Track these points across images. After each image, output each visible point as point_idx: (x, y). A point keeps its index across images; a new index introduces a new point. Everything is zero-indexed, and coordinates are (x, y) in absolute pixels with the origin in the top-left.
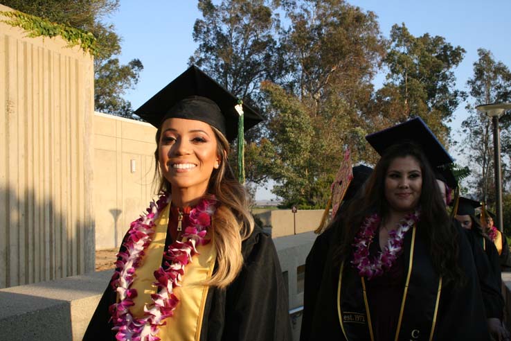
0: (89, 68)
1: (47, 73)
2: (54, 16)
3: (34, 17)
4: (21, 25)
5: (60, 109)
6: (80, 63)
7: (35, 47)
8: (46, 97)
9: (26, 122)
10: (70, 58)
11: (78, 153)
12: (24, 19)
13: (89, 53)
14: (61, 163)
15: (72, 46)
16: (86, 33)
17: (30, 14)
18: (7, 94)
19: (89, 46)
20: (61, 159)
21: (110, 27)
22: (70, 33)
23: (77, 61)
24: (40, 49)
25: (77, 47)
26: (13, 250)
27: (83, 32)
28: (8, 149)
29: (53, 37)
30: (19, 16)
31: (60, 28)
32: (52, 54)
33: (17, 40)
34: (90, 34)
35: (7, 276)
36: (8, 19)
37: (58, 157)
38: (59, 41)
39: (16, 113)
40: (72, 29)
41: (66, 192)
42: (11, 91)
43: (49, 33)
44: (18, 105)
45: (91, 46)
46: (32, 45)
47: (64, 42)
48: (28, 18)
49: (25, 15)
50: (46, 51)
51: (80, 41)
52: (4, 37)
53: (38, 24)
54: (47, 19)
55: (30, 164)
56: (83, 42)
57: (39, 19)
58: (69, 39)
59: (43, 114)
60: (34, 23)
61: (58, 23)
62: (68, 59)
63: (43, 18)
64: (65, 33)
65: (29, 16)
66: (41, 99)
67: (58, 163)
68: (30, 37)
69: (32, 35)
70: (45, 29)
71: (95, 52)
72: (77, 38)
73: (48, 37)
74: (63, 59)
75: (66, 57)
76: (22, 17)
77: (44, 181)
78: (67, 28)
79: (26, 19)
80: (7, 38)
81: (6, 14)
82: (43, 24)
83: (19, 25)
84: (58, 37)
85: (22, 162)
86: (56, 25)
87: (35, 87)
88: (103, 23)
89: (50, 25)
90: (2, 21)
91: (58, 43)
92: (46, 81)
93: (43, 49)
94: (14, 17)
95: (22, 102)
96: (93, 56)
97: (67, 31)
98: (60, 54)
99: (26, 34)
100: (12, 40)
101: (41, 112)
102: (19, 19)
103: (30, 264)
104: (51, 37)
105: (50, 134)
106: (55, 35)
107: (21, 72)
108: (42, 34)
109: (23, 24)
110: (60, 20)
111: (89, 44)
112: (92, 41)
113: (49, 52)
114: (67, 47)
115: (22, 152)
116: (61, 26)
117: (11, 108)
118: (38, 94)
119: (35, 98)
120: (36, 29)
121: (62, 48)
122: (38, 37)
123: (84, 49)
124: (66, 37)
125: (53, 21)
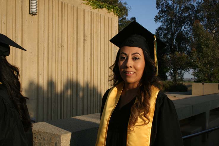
0: (116, 21)
1: (99, 24)
3: (95, 1)
5: (105, 39)
6: (113, 19)
7: (95, 13)
8: (99, 33)
9: (91, 44)
10: (109, 17)
12: (91, 2)
13: (116, 15)
14: (104, 61)
15: (110, 12)
16: (115, 7)
18: (84, 33)
19: (117, 12)
20: (104, 60)
21: (125, 4)
23: (111, 18)
24: (97, 14)
25: (112, 13)
26: (86, 97)
27: (114, 6)
28: (84, 56)
30: (89, 1)
31: (105, 5)
33: (88, 11)
34: (117, 7)
35: (83, 108)
36: (85, 2)
37: (104, 59)
38: (105, 10)
39: (87, 40)
40: (110, 5)
41: (107, 74)
42: (85, 32)
43: (100, 7)
46: (94, 12)
47: (107, 11)
50: (99, 15)
51: (113, 10)
52: (83, 9)
54: (100, 1)
55: (92, 62)
56: (114, 10)
58: (109, 9)
59: (98, 41)
60: (95, 3)
62: (108, 18)
63: (98, 1)
64: (107, 7)
66: (97, 35)
67: (104, 62)
69: (94, 8)
70: (99, 5)
71: (119, 15)
73: (100, 9)
74: (106, 18)
77: (98, 69)
79: (92, 2)
80: (84, 10)
82: (98, 3)
83: (89, 4)
84: (104, 9)
85: (89, 61)
86: (103, 4)
87: (95, 30)
88: (122, 2)
89: (101, 4)
90: (82, 3)
91: (104, 12)
92: (99, 27)
93: (98, 14)
94: (87, 1)
95: (89, 36)
96: (118, 16)
97: (108, 6)
98: (105, 16)
99: (92, 8)
100: (86, 11)
101: (97, 40)
102: (89, 2)
103: (92, 103)
105: (100, 49)
106: (103, 8)
107: (90, 24)
108: (98, 8)
109: (91, 4)
110: (105, 2)
112: (118, 10)
113: (101, 15)
114: (107, 13)
115: (89, 57)
116: (105, 4)
117: (85, 39)
118: (96, 33)
119: (95, 34)
120: (96, 6)
121: (106, 13)
122: (96, 9)
123: (114, 13)
124: (107, 9)
125: (102, 2)
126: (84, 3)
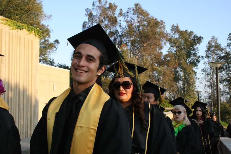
0: (37, 44)
1: (19, 46)
2: (22, 20)
3: (13, 21)
4: (8, 24)
5: (24, 62)
8: (18, 56)
9: (9, 67)
10: (29, 39)
11: (32, 82)
13: (37, 36)
15: (30, 34)
16: (36, 28)
17: (12, 19)
19: (38, 34)
21: (47, 26)
22: (30, 28)
23: (32, 40)
24: (16, 36)
25: (32, 34)
27: (35, 28)
29: (22, 30)
30: (7, 20)
32: (21, 37)
33: (6, 31)
34: (38, 29)
36: (2, 21)
38: (25, 32)
40: (31, 27)
41: (26, 99)
42: (2, 53)
43: (20, 28)
44: (5, 60)
45: (39, 34)
46: (13, 33)
47: (27, 32)
48: (11, 21)
49: (10, 20)
50: (19, 36)
51: (33, 32)
53: (15, 24)
54: (20, 22)
56: (35, 32)
57: (16, 22)
58: (29, 31)
60: (14, 24)
61: (24, 24)
63: (18, 22)
64: (27, 28)
65: (12, 20)
66: (16, 57)
68: (11, 29)
69: (13, 29)
70: (18, 26)
71: (40, 37)
72: (32, 30)
73: (20, 30)
74: (26, 39)
75: (27, 39)
76: (8, 21)
77: (16, 94)
78: (28, 26)
79: (10, 22)
80: (2, 30)
81: (1, 20)
82: (18, 24)
83: (7, 24)
84: (24, 30)
85: (7, 85)
86: (23, 24)
87: (13, 52)
88: (44, 24)
89: (20, 25)
91: (24, 33)
93: (17, 35)
94: (5, 21)
95: (7, 58)
97: (28, 27)
98: (25, 38)
100: (4, 31)
101: (16, 63)
102: (7, 22)
104: (21, 30)
105: (19, 73)
107: (7, 45)
108: (17, 28)
109: (9, 24)
111: (38, 33)
112: (39, 31)
113: (20, 36)
114: (28, 34)
116: (25, 25)
117: (2, 61)
118: (15, 55)
119: (13, 57)
120: (15, 26)
121: (26, 35)
122: (15, 30)
123: (35, 35)
124: (27, 30)
125: (22, 23)
126: (1, 23)
